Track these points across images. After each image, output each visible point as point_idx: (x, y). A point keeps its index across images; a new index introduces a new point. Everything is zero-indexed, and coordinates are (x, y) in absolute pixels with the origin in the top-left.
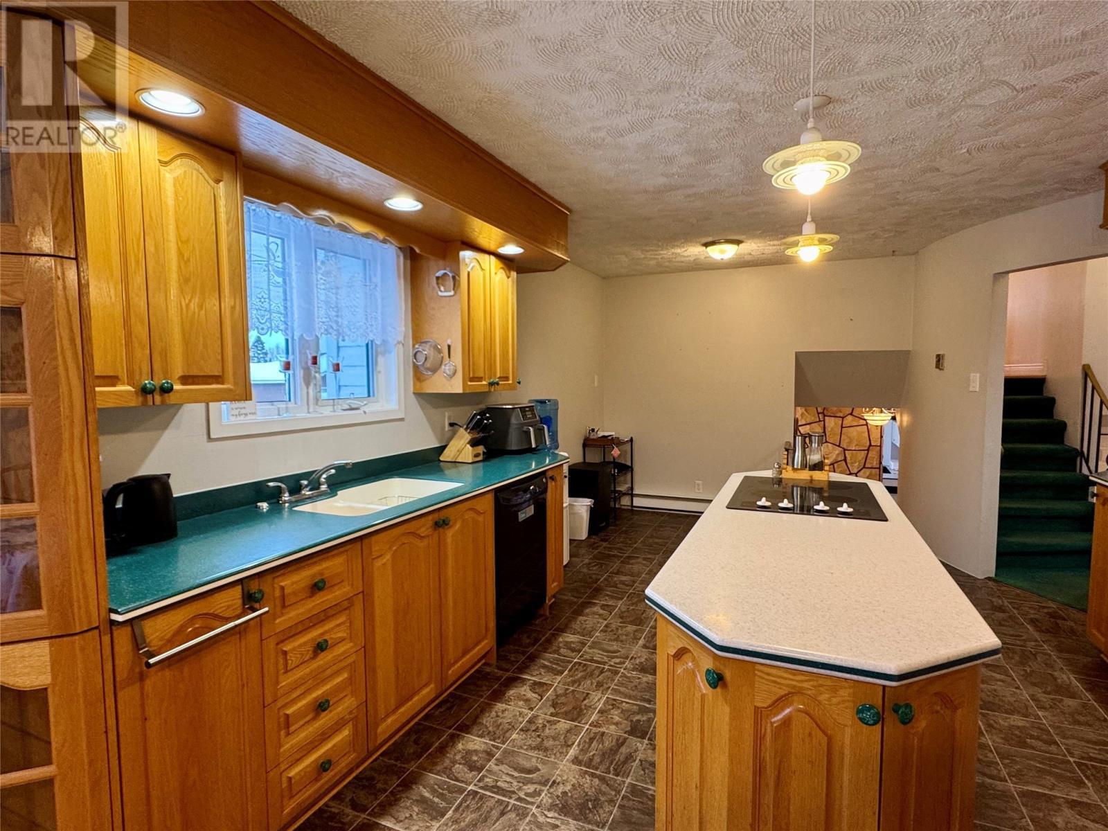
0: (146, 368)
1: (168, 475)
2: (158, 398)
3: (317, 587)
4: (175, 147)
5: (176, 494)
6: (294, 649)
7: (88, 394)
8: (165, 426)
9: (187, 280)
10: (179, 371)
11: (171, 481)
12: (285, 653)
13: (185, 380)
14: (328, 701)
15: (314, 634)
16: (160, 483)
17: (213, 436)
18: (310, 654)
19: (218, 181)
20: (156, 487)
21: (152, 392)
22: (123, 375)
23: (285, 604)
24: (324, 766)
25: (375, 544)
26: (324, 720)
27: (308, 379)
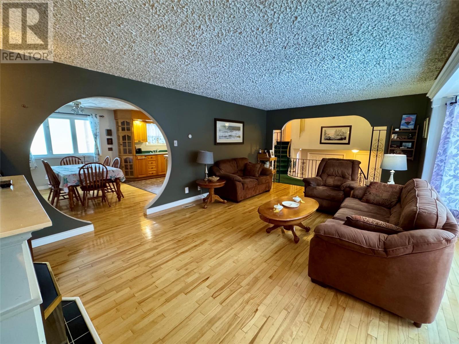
0: (139, 139)
1: (141, 148)
3: (151, 158)
4: (141, 122)
7: (134, 141)
9: (142, 132)
12: (149, 162)
13: (141, 140)
17: (146, 146)
18: (151, 163)
19: (144, 124)
21: (139, 141)
22: (137, 140)
23: (148, 158)
24: (152, 173)
25: (158, 156)
26: (153, 169)
27: (157, 140)
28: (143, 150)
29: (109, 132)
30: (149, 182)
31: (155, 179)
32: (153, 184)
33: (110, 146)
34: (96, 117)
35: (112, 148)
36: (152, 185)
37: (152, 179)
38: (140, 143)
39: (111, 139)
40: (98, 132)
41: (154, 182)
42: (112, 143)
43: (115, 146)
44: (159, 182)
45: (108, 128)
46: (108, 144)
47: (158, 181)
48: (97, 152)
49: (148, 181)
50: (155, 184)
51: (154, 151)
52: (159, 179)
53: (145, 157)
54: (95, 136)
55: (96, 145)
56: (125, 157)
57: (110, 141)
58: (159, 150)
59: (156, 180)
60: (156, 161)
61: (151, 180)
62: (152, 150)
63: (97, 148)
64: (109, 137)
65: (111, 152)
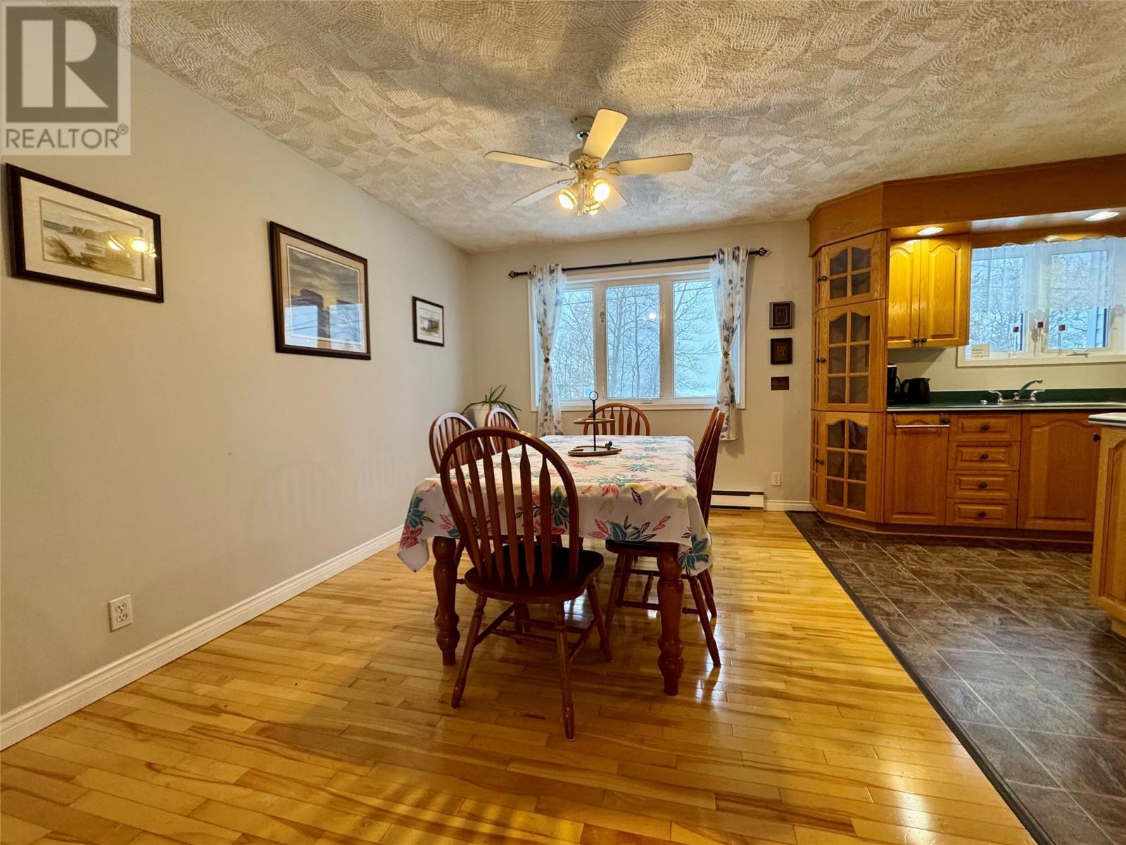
0: (916, 332)
1: (928, 379)
2: (920, 344)
3: (985, 429)
4: (935, 243)
5: (932, 390)
6: (967, 452)
7: (886, 343)
8: (933, 360)
9: (938, 296)
10: (931, 333)
11: (930, 382)
12: (962, 452)
13: (934, 337)
14: (986, 486)
15: (983, 451)
16: (925, 382)
17: (959, 365)
18: (977, 459)
19: (958, 249)
20: (922, 384)
21: (918, 341)
22: (907, 335)
23: (963, 430)
24: (982, 515)
25: (1034, 419)
26: (984, 494)
27: (1035, 337)
28: (934, 388)
29: (782, 314)
30: (948, 569)
31: (994, 553)
32: (972, 593)
33: (780, 371)
34: (735, 258)
35: (786, 379)
36: (960, 607)
37: (972, 553)
38: (922, 350)
39: (788, 342)
40: (736, 316)
41: (981, 580)
42: (788, 360)
43: (800, 370)
44: (1019, 588)
45: (781, 299)
46: (775, 361)
47: (1018, 574)
48: (727, 394)
49: (942, 563)
50: (982, 602)
51: (1008, 395)
52: (1026, 557)
53: (943, 422)
54: (726, 333)
55: (727, 367)
56: (833, 418)
57: (781, 352)
58: (1042, 388)
59: (999, 564)
60: (1015, 450)
61: (963, 551)
62: (991, 389)
63: (728, 378)
64: (780, 334)
65: (780, 393)
